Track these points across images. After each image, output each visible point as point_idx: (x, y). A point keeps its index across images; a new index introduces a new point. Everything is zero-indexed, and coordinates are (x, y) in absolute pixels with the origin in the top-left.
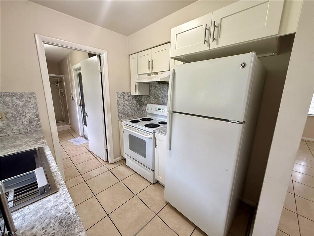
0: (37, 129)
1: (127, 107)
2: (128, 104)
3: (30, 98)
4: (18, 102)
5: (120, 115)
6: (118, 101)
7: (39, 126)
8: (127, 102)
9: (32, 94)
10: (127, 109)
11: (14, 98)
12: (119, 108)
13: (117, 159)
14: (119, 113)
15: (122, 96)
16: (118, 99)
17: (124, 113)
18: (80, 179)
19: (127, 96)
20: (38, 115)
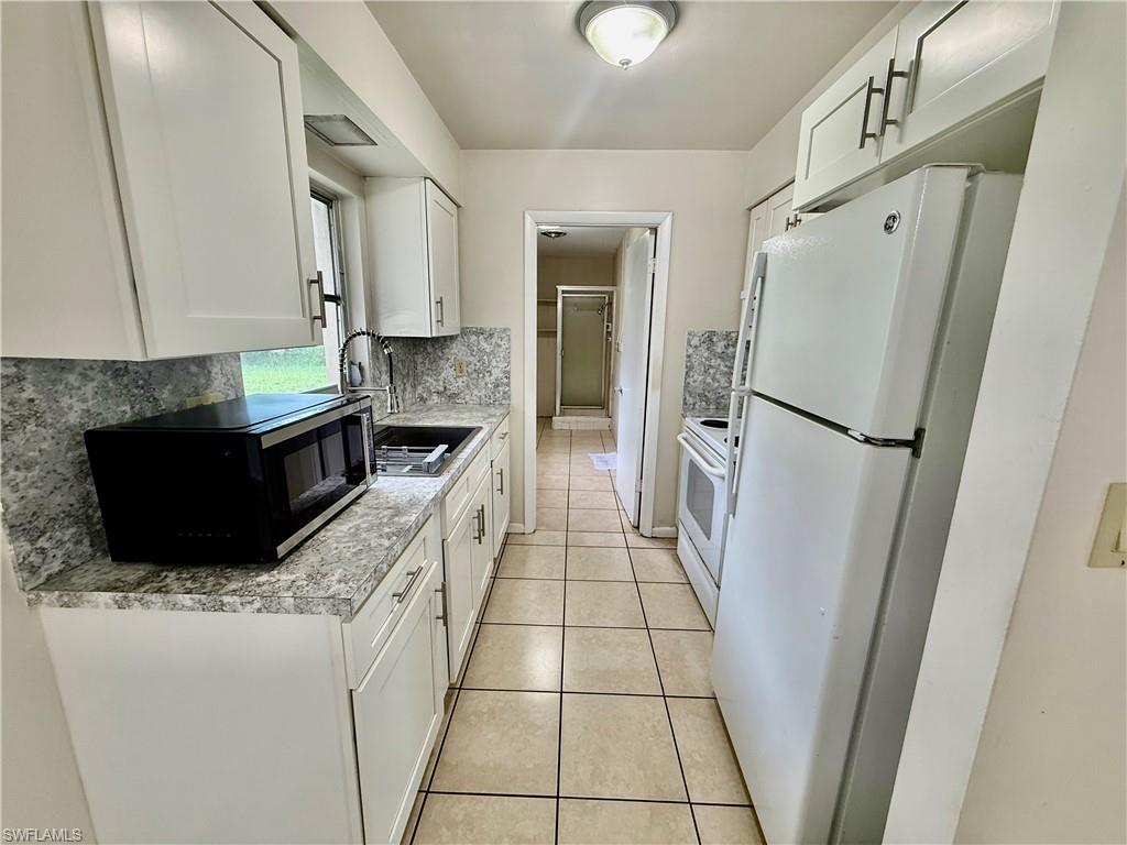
0: (504, 402)
1: (717, 377)
2: (722, 367)
3: (502, 339)
4: (485, 345)
5: (690, 400)
6: (688, 356)
7: (507, 396)
8: (719, 361)
9: (505, 330)
10: (717, 384)
11: (481, 337)
12: (690, 380)
13: (661, 529)
14: (687, 396)
15: (704, 342)
16: (691, 351)
17: (702, 396)
18: (560, 537)
19: (723, 343)
20: (509, 373)
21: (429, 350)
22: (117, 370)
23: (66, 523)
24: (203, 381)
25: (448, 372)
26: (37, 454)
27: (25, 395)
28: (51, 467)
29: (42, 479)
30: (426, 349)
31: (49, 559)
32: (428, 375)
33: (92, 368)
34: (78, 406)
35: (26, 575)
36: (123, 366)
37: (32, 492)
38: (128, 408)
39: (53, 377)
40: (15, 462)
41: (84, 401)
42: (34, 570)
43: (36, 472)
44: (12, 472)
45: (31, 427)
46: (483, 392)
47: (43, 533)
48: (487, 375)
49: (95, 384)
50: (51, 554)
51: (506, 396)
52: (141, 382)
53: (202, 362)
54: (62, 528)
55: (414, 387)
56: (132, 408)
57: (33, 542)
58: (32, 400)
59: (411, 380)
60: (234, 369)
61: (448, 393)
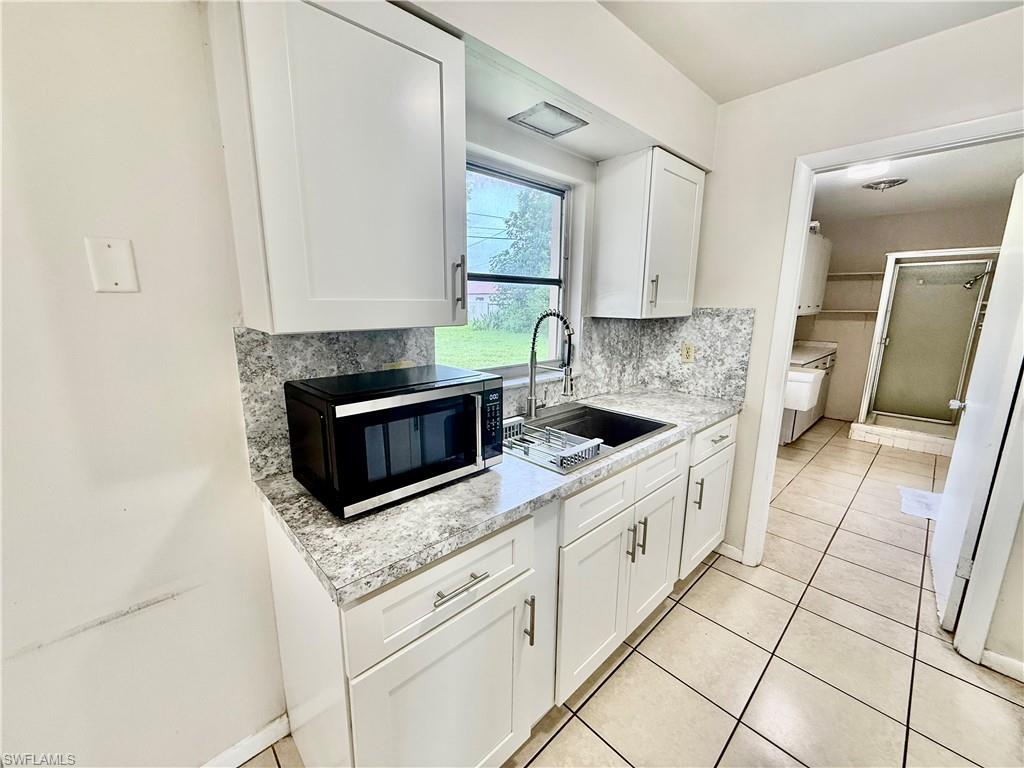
0: (735, 397)
3: (743, 322)
4: (720, 329)
9: (749, 312)
11: (716, 319)
20: (747, 363)
21: (657, 331)
22: (330, 338)
23: (283, 442)
24: (398, 351)
25: (673, 357)
26: (269, 393)
27: (266, 354)
28: (277, 403)
29: (270, 410)
30: (653, 330)
31: (269, 464)
32: (653, 358)
33: (312, 338)
34: (300, 364)
35: (254, 471)
36: (335, 336)
37: (263, 418)
38: (335, 368)
39: (285, 342)
40: (255, 396)
41: (304, 360)
42: (259, 469)
43: (267, 405)
44: (253, 403)
45: (268, 375)
46: (711, 383)
47: (267, 446)
48: (719, 363)
49: (314, 348)
50: (270, 461)
51: (739, 391)
52: (347, 349)
53: (399, 334)
54: (280, 445)
55: (637, 369)
56: (338, 368)
57: (260, 451)
58: (270, 357)
59: (634, 361)
60: (428, 343)
61: (671, 379)
